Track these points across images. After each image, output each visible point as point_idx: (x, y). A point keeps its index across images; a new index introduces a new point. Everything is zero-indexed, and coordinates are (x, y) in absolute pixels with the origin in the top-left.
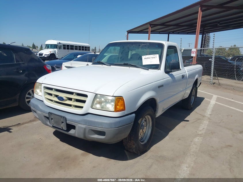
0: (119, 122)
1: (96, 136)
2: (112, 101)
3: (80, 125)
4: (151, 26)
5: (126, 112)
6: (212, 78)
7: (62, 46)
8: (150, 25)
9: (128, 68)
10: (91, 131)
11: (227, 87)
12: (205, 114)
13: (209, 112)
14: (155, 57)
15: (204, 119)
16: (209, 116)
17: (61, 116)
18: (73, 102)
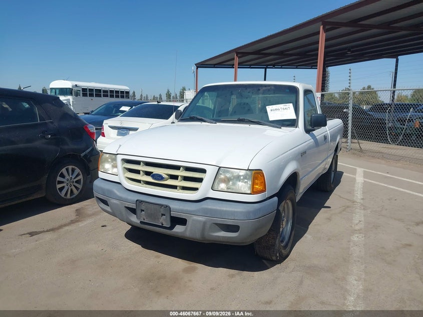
0: (259, 209)
1: (223, 234)
2: (245, 177)
3: (195, 218)
4: (239, 55)
5: (266, 194)
6: (349, 141)
7: (81, 91)
8: (237, 54)
9: (247, 126)
10: (215, 225)
11: (374, 155)
12: (355, 199)
13: (358, 195)
14: (287, 107)
15: (354, 206)
16: (362, 201)
17: (161, 205)
18: (180, 181)
